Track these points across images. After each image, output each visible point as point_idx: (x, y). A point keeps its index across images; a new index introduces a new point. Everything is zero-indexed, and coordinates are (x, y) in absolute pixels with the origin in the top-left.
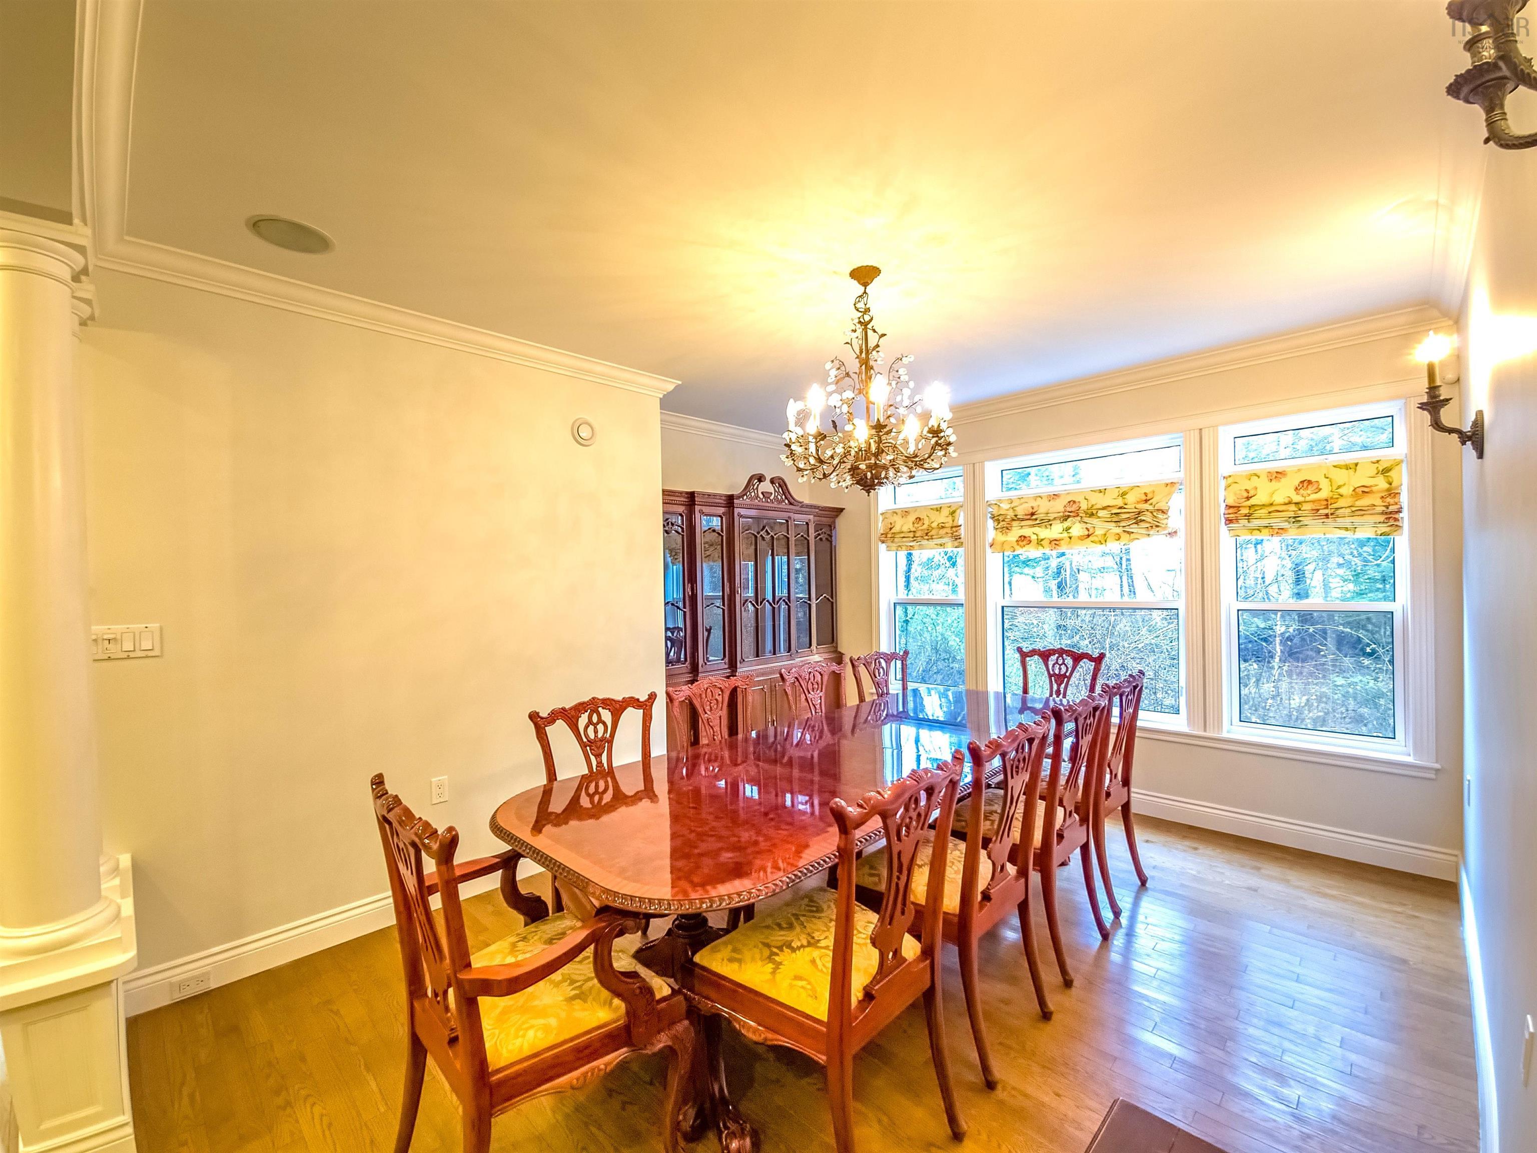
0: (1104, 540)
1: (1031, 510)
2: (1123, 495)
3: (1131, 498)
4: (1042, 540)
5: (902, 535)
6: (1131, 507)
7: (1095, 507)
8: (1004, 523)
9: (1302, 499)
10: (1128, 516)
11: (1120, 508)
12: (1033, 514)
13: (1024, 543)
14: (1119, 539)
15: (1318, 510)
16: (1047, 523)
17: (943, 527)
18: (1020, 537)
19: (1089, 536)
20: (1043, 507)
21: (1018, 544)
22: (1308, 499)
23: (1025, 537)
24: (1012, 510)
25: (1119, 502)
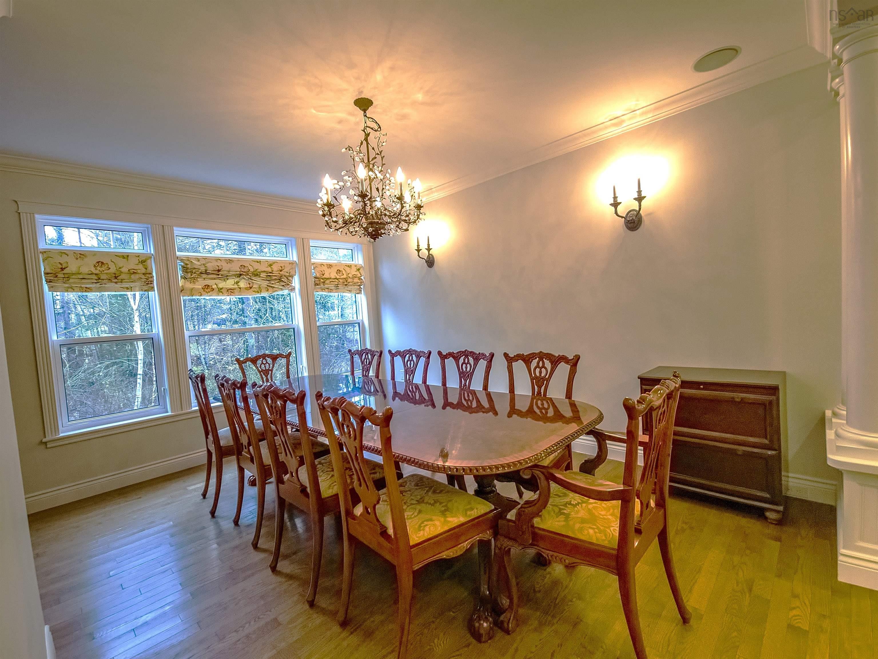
0: (259, 291)
1: (217, 268)
2: (270, 265)
3: (275, 268)
4: (221, 289)
5: (81, 276)
6: (276, 273)
7: (258, 271)
8: (195, 274)
9: (339, 277)
10: (276, 278)
11: (270, 273)
12: (219, 271)
13: (209, 290)
14: (268, 291)
15: (344, 282)
16: (226, 278)
17: (134, 273)
18: (205, 286)
19: (251, 288)
20: (225, 267)
21: (204, 291)
22: (341, 277)
23: (208, 286)
24: (203, 266)
25: (269, 269)
